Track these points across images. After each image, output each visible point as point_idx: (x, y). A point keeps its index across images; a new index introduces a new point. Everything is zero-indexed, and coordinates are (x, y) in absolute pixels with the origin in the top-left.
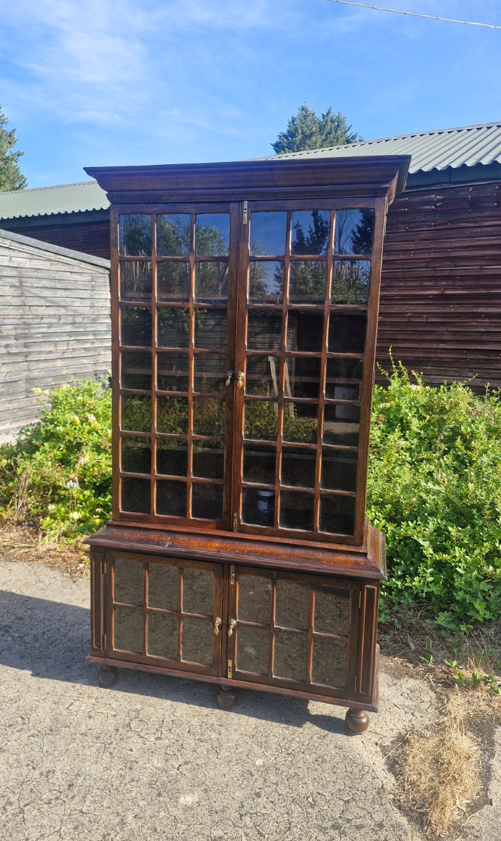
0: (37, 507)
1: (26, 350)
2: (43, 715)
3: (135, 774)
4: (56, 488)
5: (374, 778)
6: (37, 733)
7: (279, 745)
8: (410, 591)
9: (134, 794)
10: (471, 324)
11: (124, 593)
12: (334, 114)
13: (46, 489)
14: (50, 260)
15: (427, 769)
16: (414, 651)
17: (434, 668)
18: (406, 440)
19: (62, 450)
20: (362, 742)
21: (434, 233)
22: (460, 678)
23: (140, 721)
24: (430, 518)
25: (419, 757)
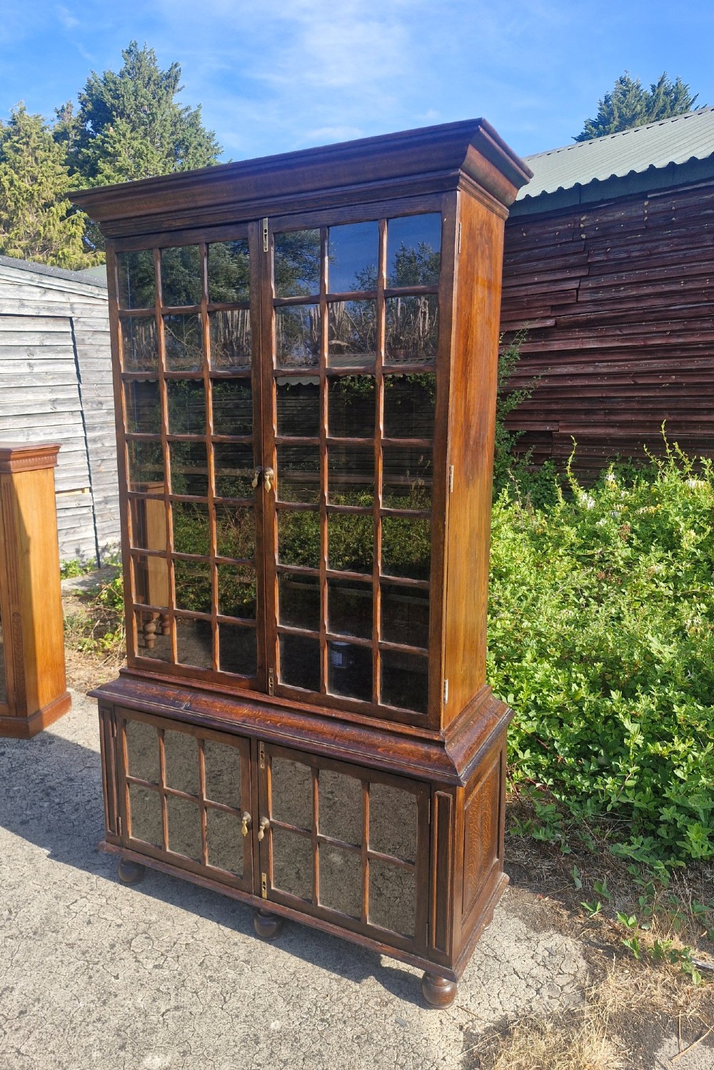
2: (36, 911)
3: (107, 1011)
6: (17, 933)
7: (315, 1004)
12: (670, 82)
16: (577, 892)
17: (601, 923)
20: (441, 1021)
23: (146, 938)
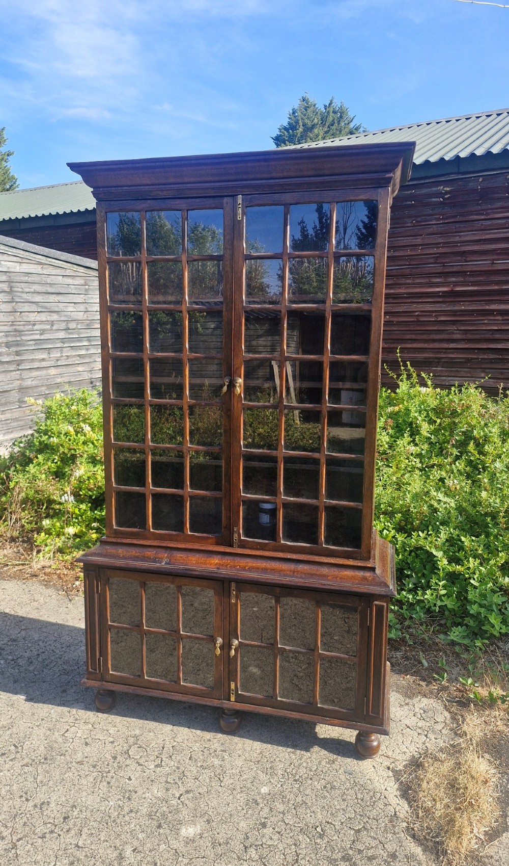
0: (31, 523)
1: (18, 358)
2: (37, 743)
3: (134, 804)
4: (50, 502)
5: (386, 805)
6: (30, 761)
7: (285, 771)
8: (422, 605)
9: (133, 826)
10: (483, 322)
11: (122, 611)
12: (337, 104)
13: (40, 503)
14: (41, 264)
15: (442, 794)
16: (426, 669)
17: (448, 686)
18: (416, 445)
19: (56, 463)
20: (373, 766)
21: (443, 227)
22: (476, 696)
23: (138, 747)
24: (441, 527)
25: (433, 782)
